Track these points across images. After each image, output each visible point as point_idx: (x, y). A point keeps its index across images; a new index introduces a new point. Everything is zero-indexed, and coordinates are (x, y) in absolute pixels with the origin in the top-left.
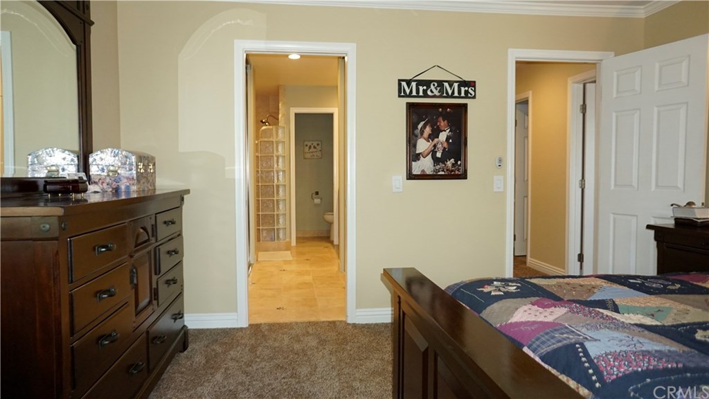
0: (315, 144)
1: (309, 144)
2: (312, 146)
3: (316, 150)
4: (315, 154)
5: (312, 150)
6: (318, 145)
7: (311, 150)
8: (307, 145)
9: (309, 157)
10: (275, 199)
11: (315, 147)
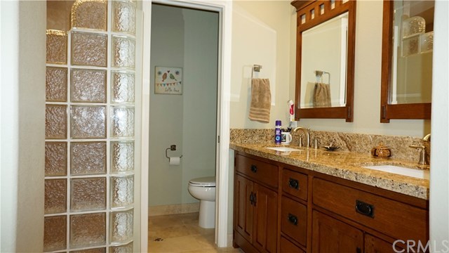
0: (173, 72)
1: (164, 71)
2: (168, 75)
3: (173, 81)
4: (172, 87)
5: (168, 80)
6: (177, 73)
7: (166, 81)
8: (160, 73)
9: (163, 92)
10: (108, 176)
11: (172, 77)
